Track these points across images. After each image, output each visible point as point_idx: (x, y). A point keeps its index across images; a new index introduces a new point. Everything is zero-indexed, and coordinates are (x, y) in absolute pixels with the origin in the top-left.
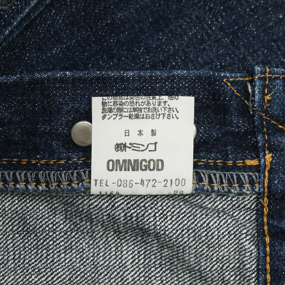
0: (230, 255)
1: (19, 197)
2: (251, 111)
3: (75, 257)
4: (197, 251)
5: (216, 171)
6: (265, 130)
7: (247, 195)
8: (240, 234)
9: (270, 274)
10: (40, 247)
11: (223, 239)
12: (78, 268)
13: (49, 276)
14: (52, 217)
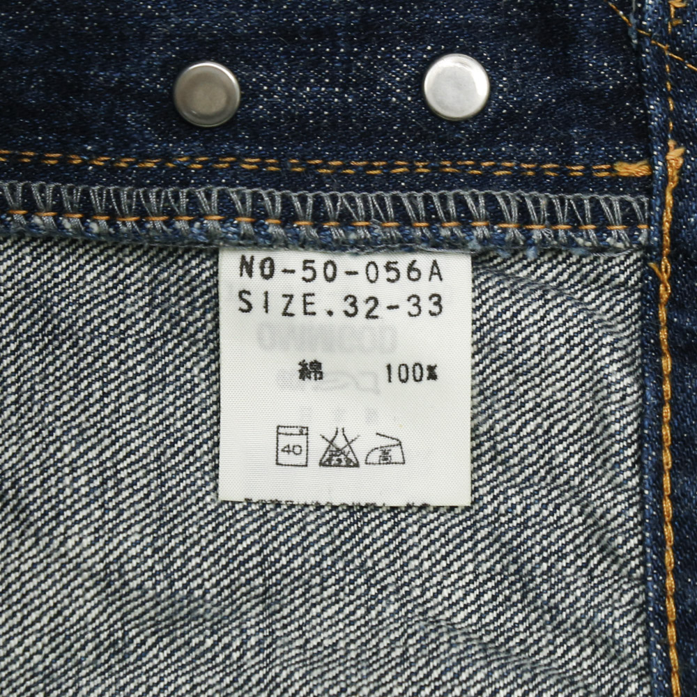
0: (570, 399)
1: (35, 249)
2: (633, 37)
3: (172, 403)
4: (484, 380)
5: (540, 192)
6: (669, 87)
7: (618, 251)
8: (596, 346)
9: (672, 449)
10: (86, 373)
11: (554, 357)
12: (178, 430)
13: (107, 448)
14: (116, 301)
